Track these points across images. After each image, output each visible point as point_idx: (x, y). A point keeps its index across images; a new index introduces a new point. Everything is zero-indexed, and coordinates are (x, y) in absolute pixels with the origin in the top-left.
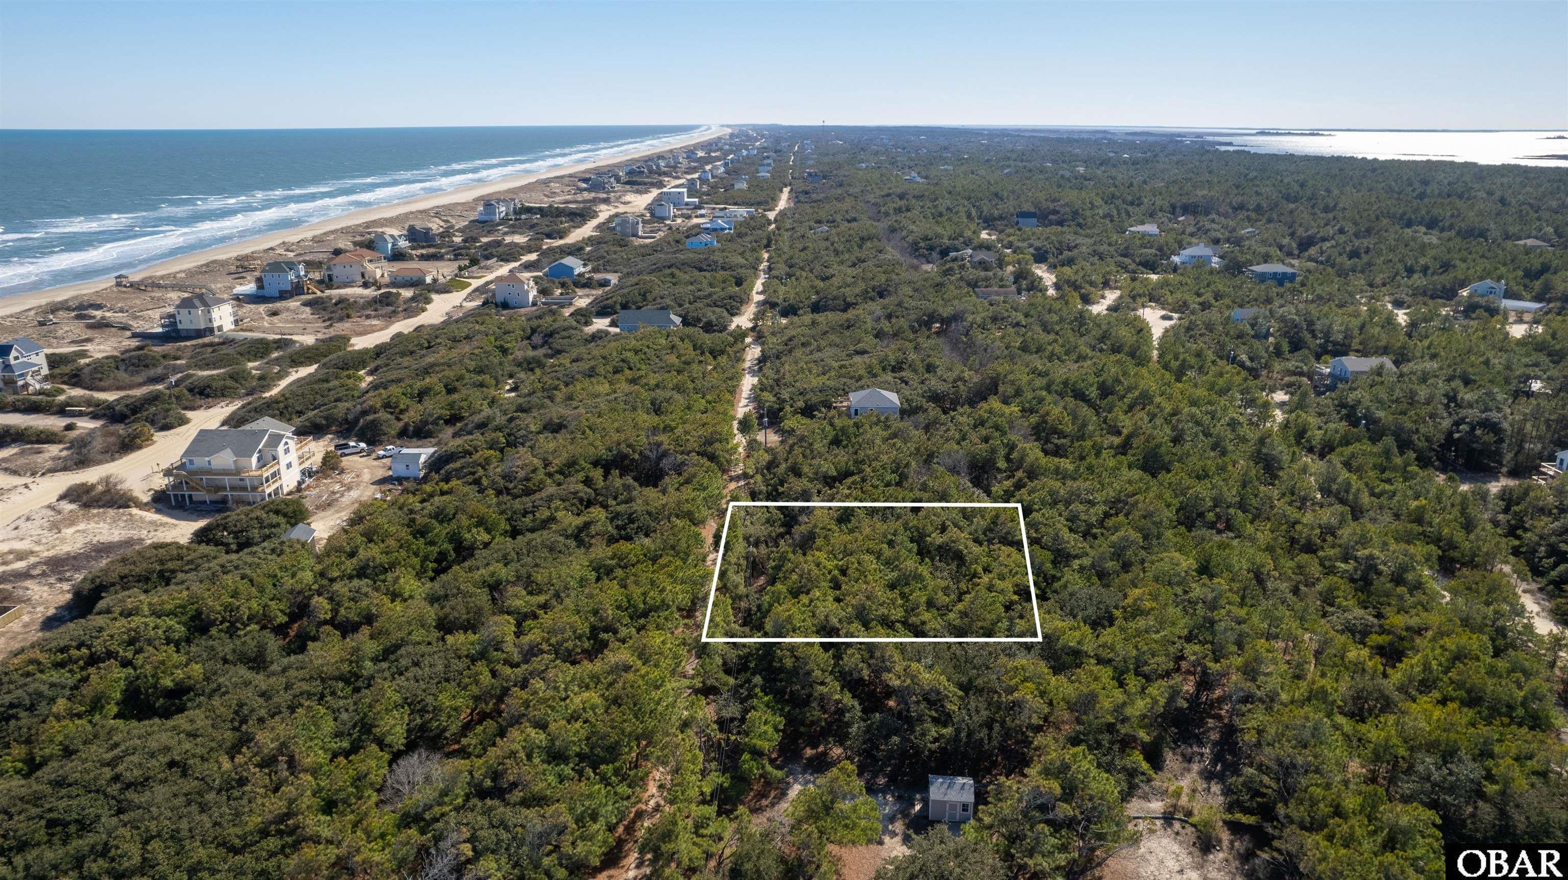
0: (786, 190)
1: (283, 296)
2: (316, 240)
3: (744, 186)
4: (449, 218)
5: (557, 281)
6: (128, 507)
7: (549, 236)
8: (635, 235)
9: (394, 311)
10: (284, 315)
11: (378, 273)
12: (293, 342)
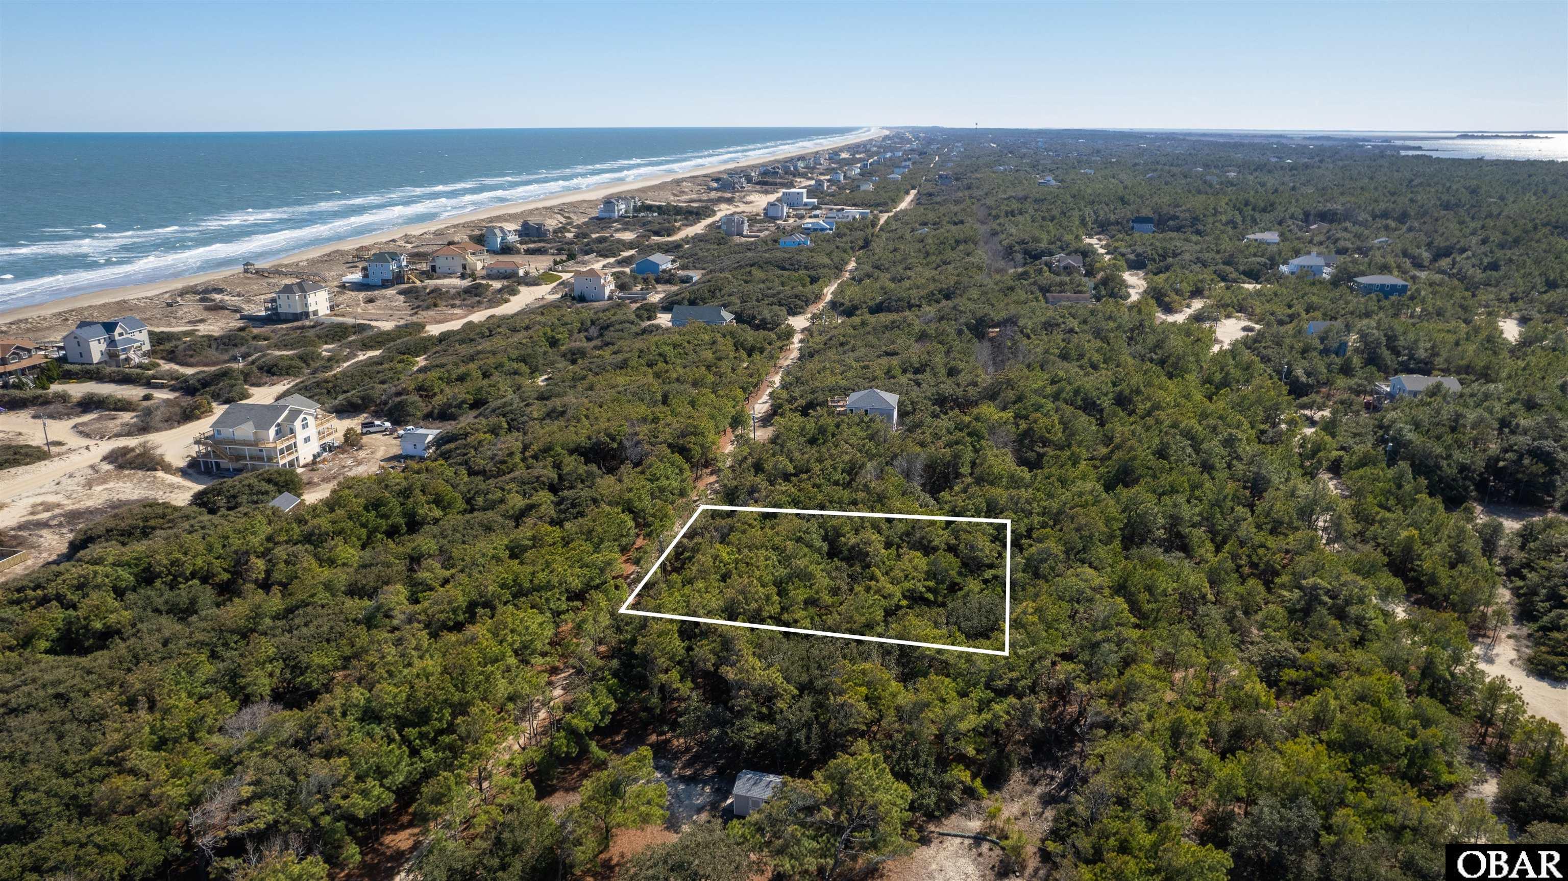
0: (913, 192)
1: (385, 284)
2: (438, 234)
3: (871, 187)
4: (572, 215)
5: (640, 276)
6: (156, 470)
7: (657, 233)
8: (740, 234)
9: (479, 302)
10: (378, 303)
11: (479, 265)
12: (370, 327)
